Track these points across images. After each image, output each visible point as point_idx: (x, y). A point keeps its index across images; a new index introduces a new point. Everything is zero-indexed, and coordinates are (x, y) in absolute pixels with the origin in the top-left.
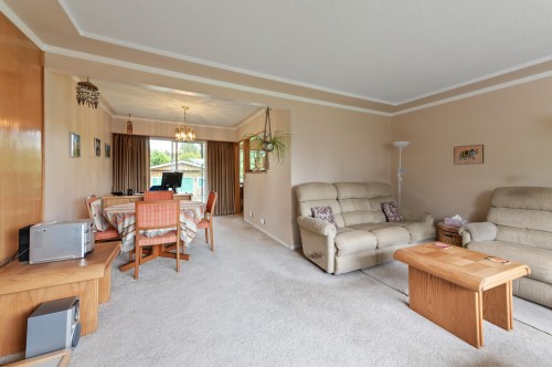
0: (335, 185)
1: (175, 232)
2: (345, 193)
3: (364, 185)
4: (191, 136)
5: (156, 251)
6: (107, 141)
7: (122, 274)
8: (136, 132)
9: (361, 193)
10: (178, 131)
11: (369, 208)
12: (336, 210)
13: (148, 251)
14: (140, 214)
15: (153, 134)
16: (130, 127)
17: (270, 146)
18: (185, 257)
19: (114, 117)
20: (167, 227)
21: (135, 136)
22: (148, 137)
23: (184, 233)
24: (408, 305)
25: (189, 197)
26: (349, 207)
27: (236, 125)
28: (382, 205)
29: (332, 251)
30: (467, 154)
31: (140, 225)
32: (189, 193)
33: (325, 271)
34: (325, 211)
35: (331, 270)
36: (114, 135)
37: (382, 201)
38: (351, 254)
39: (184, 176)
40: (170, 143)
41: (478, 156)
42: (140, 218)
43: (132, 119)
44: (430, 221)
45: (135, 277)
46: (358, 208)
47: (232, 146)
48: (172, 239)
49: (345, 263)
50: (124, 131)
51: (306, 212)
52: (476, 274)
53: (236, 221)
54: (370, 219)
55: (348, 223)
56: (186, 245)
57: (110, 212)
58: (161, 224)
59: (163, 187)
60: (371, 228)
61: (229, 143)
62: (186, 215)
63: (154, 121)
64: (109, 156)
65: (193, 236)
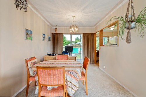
6: (49, 35)
8: (58, 32)
15: (64, 32)
16: (56, 30)
19: (52, 27)
25: (75, 58)
31: (40, 82)
36: (52, 33)
39: (74, 47)
40: (70, 35)
43: (57, 27)
47: (93, 35)
50: (54, 32)
56: (71, 95)
59: (65, 53)
61: (91, 33)
62: (71, 75)
63: (64, 27)
64: (50, 41)
65: (76, 90)
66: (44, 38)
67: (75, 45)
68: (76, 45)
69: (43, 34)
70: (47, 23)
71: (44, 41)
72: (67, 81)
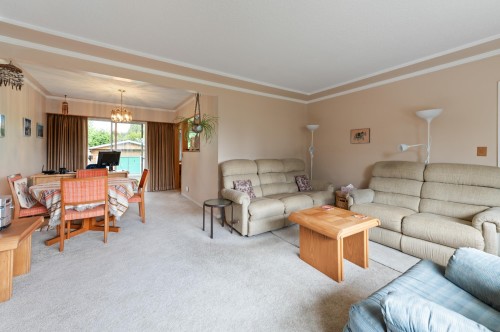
0: (256, 162)
1: (103, 206)
2: (264, 168)
3: (282, 161)
4: (127, 117)
5: (86, 225)
6: (38, 120)
7: (47, 248)
8: (70, 113)
9: (278, 168)
10: (113, 112)
11: (284, 180)
12: (255, 182)
13: (77, 225)
14: (66, 190)
15: (91, 115)
16: (65, 107)
17: (199, 128)
18: (114, 229)
19: (48, 97)
20: (94, 202)
21: (71, 116)
22: (86, 118)
23: (115, 208)
24: (299, 255)
25: (125, 175)
26: (267, 180)
27: (175, 108)
28: (296, 177)
29: (245, 216)
30: (359, 135)
31: (66, 200)
32: (126, 170)
33: (240, 234)
34: (245, 184)
35: (245, 233)
36: (49, 115)
37: (296, 174)
38: (262, 218)
39: (122, 155)
41: (366, 137)
42: (65, 194)
43: (68, 100)
44: (331, 190)
45: (60, 249)
46: (275, 180)
48: (100, 213)
49: (256, 226)
50: (60, 112)
51: (228, 185)
52: (338, 227)
53: (174, 196)
54: (284, 189)
55: (266, 193)
56: (117, 218)
57: (36, 190)
58: (88, 200)
60: (281, 197)
61: (169, 124)
62: (117, 191)
63: (92, 102)
64: (42, 136)
65: (124, 210)
66: (28, 131)
67: (128, 147)
68: (133, 148)
69: (26, 120)
70: (36, 88)
71: (26, 138)
72: (110, 197)
